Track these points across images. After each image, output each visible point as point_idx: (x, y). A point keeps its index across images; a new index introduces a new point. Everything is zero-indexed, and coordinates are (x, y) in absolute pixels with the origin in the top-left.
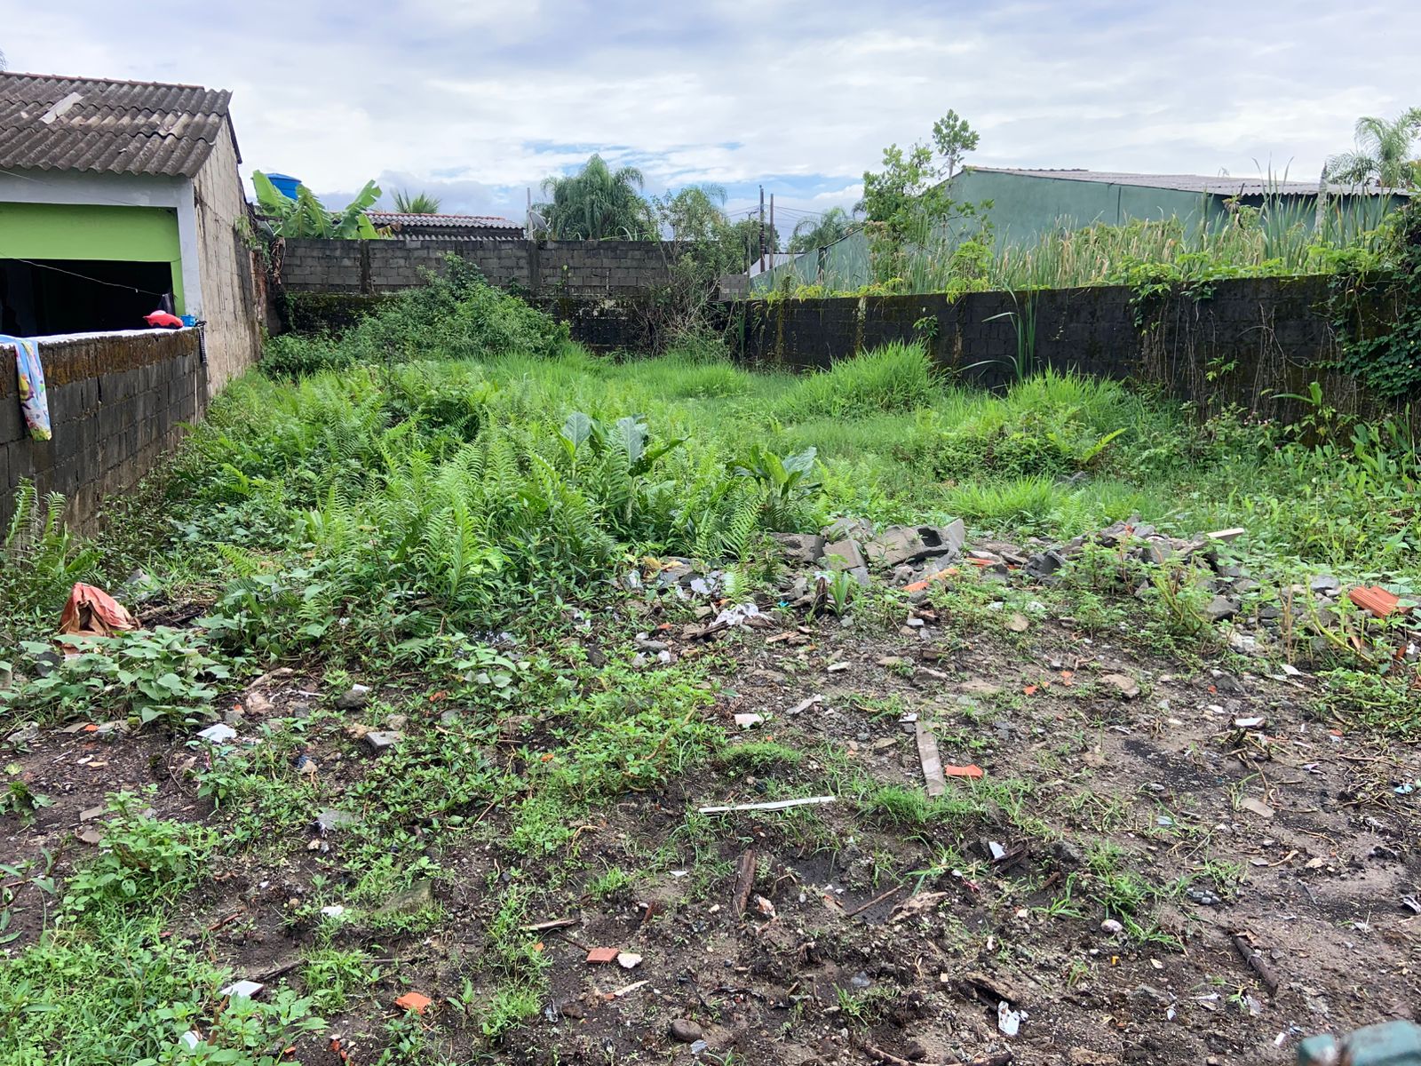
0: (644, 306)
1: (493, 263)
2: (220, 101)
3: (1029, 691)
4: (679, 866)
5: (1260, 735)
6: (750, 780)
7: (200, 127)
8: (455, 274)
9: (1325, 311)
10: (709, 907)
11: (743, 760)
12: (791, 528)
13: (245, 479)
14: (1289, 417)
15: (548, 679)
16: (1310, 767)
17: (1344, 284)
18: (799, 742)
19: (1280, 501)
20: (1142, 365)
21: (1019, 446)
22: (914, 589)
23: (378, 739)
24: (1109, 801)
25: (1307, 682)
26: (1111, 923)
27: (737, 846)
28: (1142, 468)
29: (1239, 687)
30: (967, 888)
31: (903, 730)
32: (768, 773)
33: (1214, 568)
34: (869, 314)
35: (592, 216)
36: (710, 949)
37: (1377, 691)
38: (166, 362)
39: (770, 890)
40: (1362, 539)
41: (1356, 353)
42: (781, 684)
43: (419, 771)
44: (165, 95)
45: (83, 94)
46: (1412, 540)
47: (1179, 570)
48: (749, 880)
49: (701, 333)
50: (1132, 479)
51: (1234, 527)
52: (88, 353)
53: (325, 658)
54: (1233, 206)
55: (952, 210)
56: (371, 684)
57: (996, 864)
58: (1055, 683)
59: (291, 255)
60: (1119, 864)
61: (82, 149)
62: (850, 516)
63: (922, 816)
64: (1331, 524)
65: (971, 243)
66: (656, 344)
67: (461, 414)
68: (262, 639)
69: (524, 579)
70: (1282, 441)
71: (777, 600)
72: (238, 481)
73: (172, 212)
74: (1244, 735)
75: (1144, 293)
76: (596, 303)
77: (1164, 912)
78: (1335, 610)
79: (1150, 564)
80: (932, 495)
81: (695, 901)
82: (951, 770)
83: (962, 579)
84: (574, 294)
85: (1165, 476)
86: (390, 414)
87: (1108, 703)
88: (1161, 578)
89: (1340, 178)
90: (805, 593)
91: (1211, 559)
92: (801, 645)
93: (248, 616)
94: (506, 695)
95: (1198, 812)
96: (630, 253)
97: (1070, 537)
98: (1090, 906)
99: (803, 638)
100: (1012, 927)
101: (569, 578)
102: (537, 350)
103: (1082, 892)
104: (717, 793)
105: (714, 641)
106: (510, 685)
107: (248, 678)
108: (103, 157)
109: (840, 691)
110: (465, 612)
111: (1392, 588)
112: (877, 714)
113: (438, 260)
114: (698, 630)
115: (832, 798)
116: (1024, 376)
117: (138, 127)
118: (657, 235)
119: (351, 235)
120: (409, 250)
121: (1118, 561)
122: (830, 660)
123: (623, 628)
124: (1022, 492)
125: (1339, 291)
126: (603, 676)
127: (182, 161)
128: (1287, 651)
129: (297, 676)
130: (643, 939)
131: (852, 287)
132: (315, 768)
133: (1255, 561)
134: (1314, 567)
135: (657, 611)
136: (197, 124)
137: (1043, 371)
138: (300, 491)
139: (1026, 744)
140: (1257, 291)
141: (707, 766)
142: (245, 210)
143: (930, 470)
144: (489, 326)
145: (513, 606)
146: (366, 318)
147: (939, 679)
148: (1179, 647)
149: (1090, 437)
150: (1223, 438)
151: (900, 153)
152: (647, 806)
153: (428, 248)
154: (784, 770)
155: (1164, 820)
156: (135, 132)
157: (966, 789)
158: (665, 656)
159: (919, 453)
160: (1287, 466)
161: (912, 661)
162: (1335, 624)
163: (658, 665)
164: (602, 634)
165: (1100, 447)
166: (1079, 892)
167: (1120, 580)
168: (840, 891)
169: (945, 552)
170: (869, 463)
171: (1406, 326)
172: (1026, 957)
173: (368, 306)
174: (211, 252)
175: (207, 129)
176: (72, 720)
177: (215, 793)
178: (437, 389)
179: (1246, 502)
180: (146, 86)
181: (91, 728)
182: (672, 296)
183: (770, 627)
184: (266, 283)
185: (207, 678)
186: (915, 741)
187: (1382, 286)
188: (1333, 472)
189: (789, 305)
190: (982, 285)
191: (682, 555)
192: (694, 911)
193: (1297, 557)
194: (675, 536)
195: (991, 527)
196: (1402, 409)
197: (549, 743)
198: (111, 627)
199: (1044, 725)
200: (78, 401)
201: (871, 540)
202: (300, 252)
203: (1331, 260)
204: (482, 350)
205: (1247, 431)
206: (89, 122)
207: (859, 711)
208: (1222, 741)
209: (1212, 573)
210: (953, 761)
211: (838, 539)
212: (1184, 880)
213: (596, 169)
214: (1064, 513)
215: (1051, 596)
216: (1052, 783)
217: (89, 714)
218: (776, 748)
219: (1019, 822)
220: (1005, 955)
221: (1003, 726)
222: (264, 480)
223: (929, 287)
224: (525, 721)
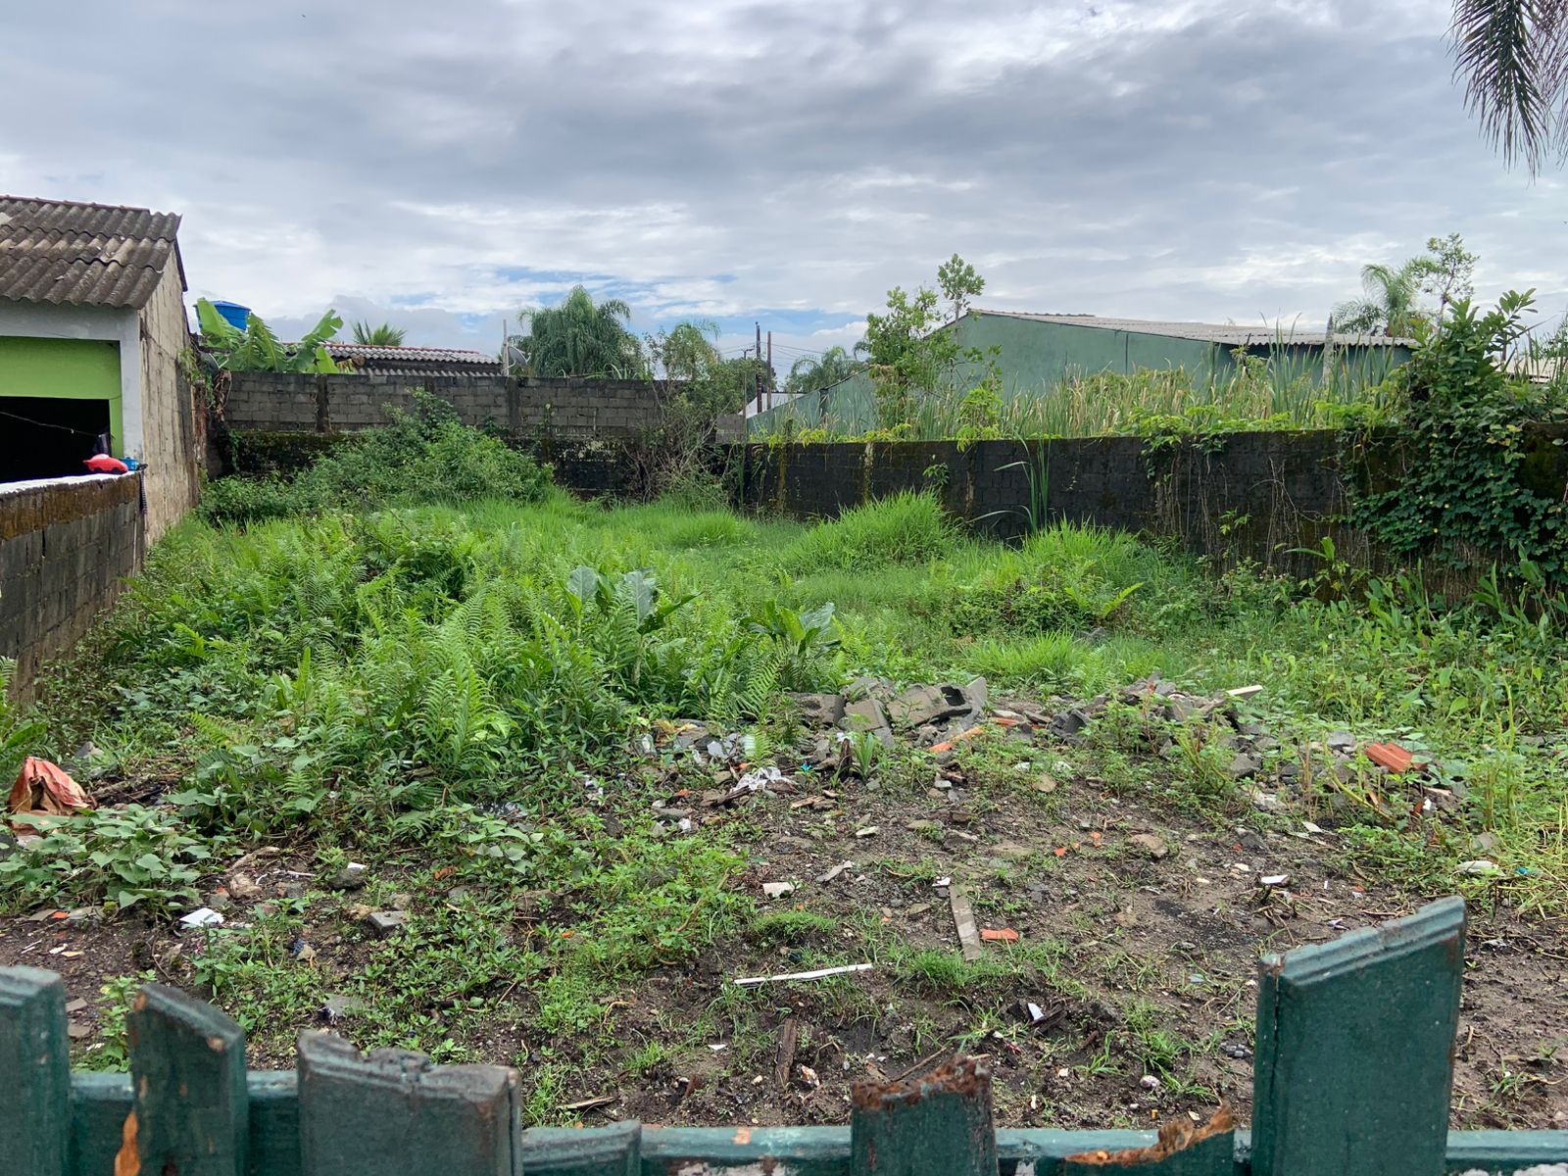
0: (634, 448)
1: (468, 400)
2: (168, 226)
3: (1060, 852)
4: (717, 1039)
5: (1285, 892)
6: (784, 950)
7: (147, 253)
8: (424, 411)
9: (1333, 465)
10: (752, 1079)
11: (776, 931)
12: (809, 688)
13: (201, 641)
14: (1304, 572)
15: (564, 851)
16: (1334, 922)
17: (1351, 439)
18: (831, 910)
19: (1298, 658)
20: (1156, 518)
21: (1037, 601)
22: (940, 749)
23: (383, 920)
24: (1142, 960)
25: (1329, 840)
26: (1149, 1079)
27: (775, 1017)
28: (1161, 623)
29: (1263, 845)
30: (1008, 1049)
31: (936, 894)
32: (802, 943)
33: (1235, 725)
34: (877, 460)
35: (575, 351)
36: (754, 1121)
37: (1395, 847)
38: (109, 512)
39: (813, 1059)
40: (1379, 696)
41: (1367, 508)
42: (809, 850)
43: (432, 952)
44: (105, 218)
45: (11, 214)
46: (1428, 697)
47: (1201, 727)
48: (791, 1050)
49: (697, 477)
50: (1151, 634)
51: (1254, 684)
52: (35, 504)
53: (316, 834)
54: (1241, 356)
55: (959, 354)
56: (368, 861)
57: (1036, 1025)
58: (1085, 844)
59: (238, 390)
60: (1155, 1021)
61: (13, 276)
62: (867, 674)
63: (961, 981)
64: (1348, 681)
65: (979, 390)
66: (648, 489)
67: (444, 567)
68: (244, 815)
69: (529, 744)
70: (1298, 595)
71: (800, 764)
72: (192, 643)
73: (114, 346)
74: (1269, 892)
75: (1155, 444)
76: (582, 444)
77: (1199, 1066)
78: (1351, 766)
79: (1173, 721)
80: (950, 651)
81: (736, 1073)
82: (987, 934)
83: (988, 739)
84: (558, 434)
85: (1184, 631)
86: (364, 567)
87: (1138, 863)
88: (1184, 736)
89: (1347, 326)
90: (828, 755)
91: (1231, 717)
92: (828, 810)
93: (226, 790)
94: (521, 869)
95: (1228, 969)
96: (619, 392)
97: (1092, 695)
98: (1129, 1063)
99: (828, 803)
100: (1054, 1086)
101: (580, 744)
102: (517, 495)
103: (1121, 1050)
104: (750, 966)
105: (736, 807)
106: (524, 858)
107: (229, 858)
108: (37, 286)
109: (871, 857)
110: (468, 782)
111: (1407, 745)
112: (908, 879)
113: (405, 396)
114: (719, 796)
115: (869, 966)
116: (1039, 528)
117: (76, 253)
118: (649, 373)
119: (307, 368)
120: (373, 386)
121: (1141, 718)
122: (858, 825)
123: (638, 796)
124: (1042, 648)
125: (1347, 446)
126: (621, 847)
127: (128, 290)
128: (1309, 809)
129: (285, 854)
130: (685, 1114)
131: (858, 432)
132: (313, 954)
133: (1274, 718)
134: (1332, 725)
135: (673, 777)
136: (144, 251)
137: (1058, 522)
138: (263, 653)
139: (1059, 906)
140: (1265, 445)
141: (738, 938)
142: (189, 341)
143: (947, 624)
144: (464, 468)
145: (520, 774)
146: (322, 459)
147: (970, 841)
148: (1204, 806)
149: (1109, 591)
150: (1239, 593)
151: (904, 296)
152: (679, 980)
153: (395, 384)
154: (818, 938)
155: (1196, 978)
156: (74, 258)
157: (1002, 952)
158: (685, 824)
159: (935, 607)
160: (1304, 622)
161: (942, 824)
162: (1352, 780)
163: (679, 834)
164: (616, 802)
165: (1118, 601)
166: (1118, 1050)
167: (1144, 738)
168: (882, 1058)
169: (969, 711)
170: (885, 619)
171: (1414, 481)
172: (1069, 1114)
173: (324, 446)
174: (154, 388)
175: (154, 256)
176: (37, 908)
177: (211, 981)
178: (417, 540)
179: (1264, 659)
180: (83, 207)
181: (59, 915)
182: (665, 438)
183: (794, 792)
184: (207, 420)
185: (185, 859)
186: (949, 905)
187: (1389, 441)
188: (1350, 629)
189: (792, 449)
190: (993, 433)
191: (695, 717)
192: (736, 1083)
193: (1315, 715)
194: (688, 697)
195: (1012, 685)
196: (1415, 564)
197: (568, 918)
198: (65, 805)
199: (1076, 887)
200: (23, 554)
201: (892, 699)
202: (248, 386)
203: (1339, 415)
204: (456, 495)
205: (1263, 585)
206: (21, 245)
207: (891, 876)
208: (1249, 899)
209: (1232, 730)
210: (989, 925)
211: (859, 699)
212: (1217, 1034)
213: (579, 301)
214: (1086, 671)
215: (1078, 756)
216: (1086, 944)
217: (57, 900)
218: (810, 917)
219: (1056, 984)
220: (1049, 1113)
221: (1037, 888)
222: (223, 642)
223: (938, 434)
224: (542, 896)
